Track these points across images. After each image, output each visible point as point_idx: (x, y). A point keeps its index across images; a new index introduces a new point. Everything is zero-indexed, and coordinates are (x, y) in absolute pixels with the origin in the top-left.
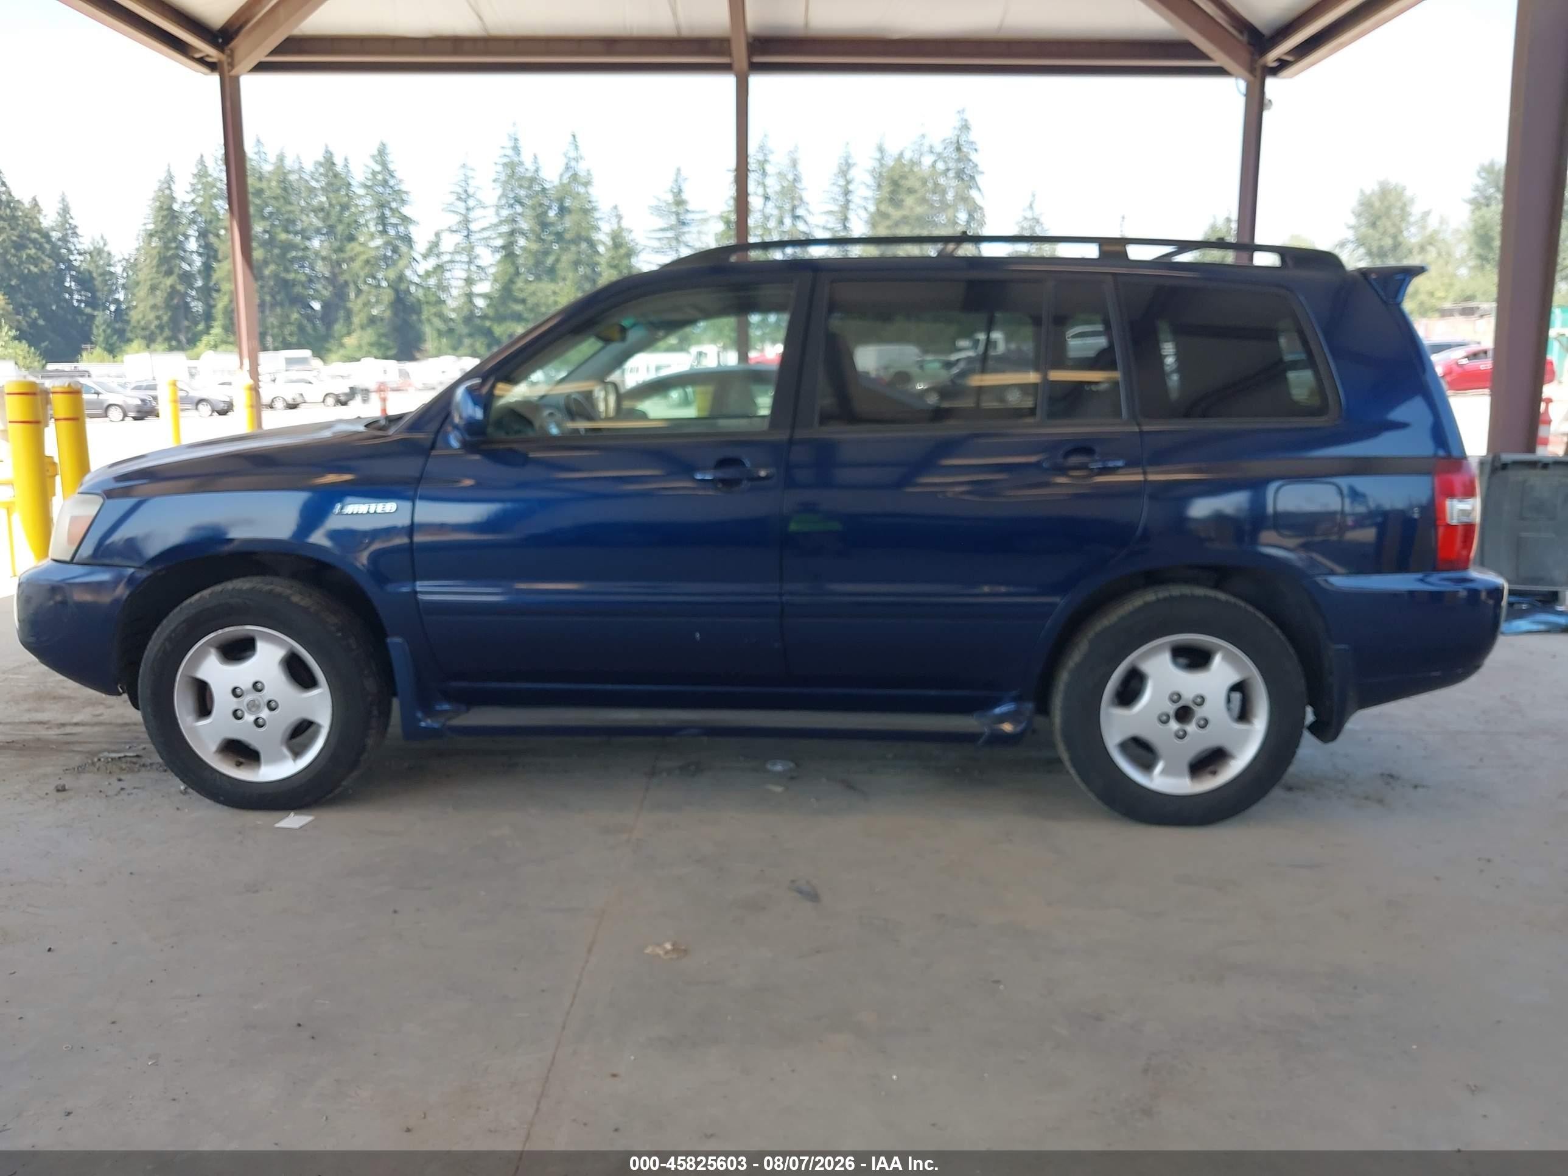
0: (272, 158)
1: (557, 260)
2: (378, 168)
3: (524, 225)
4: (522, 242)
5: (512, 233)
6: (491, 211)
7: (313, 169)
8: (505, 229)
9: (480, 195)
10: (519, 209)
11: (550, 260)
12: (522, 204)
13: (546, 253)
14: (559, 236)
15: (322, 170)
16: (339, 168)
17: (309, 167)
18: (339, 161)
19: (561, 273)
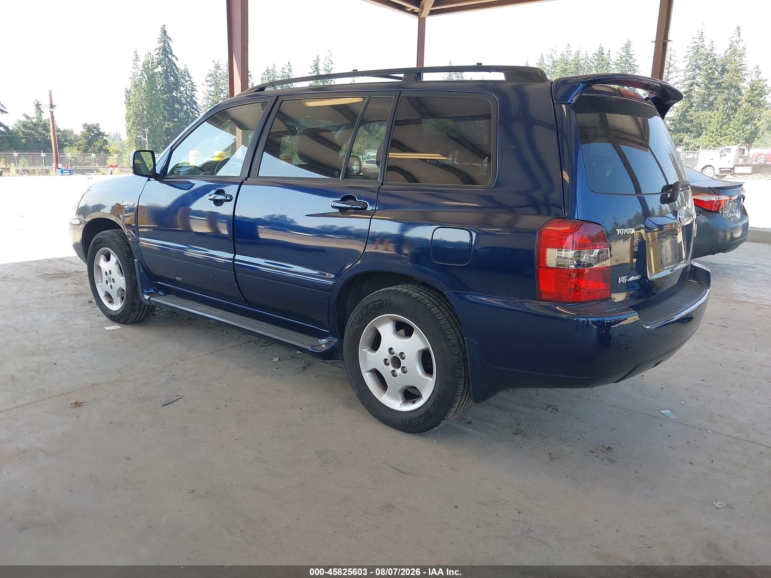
0: (573, 53)
1: (715, 99)
2: (624, 54)
3: (699, 80)
4: (696, 89)
5: (692, 85)
6: (682, 73)
7: (592, 57)
8: (688, 82)
9: (677, 65)
10: (698, 71)
11: (711, 99)
12: (700, 69)
13: (709, 95)
14: (719, 85)
15: (596, 57)
16: (605, 56)
17: (590, 56)
18: (605, 52)
19: (716, 106)
